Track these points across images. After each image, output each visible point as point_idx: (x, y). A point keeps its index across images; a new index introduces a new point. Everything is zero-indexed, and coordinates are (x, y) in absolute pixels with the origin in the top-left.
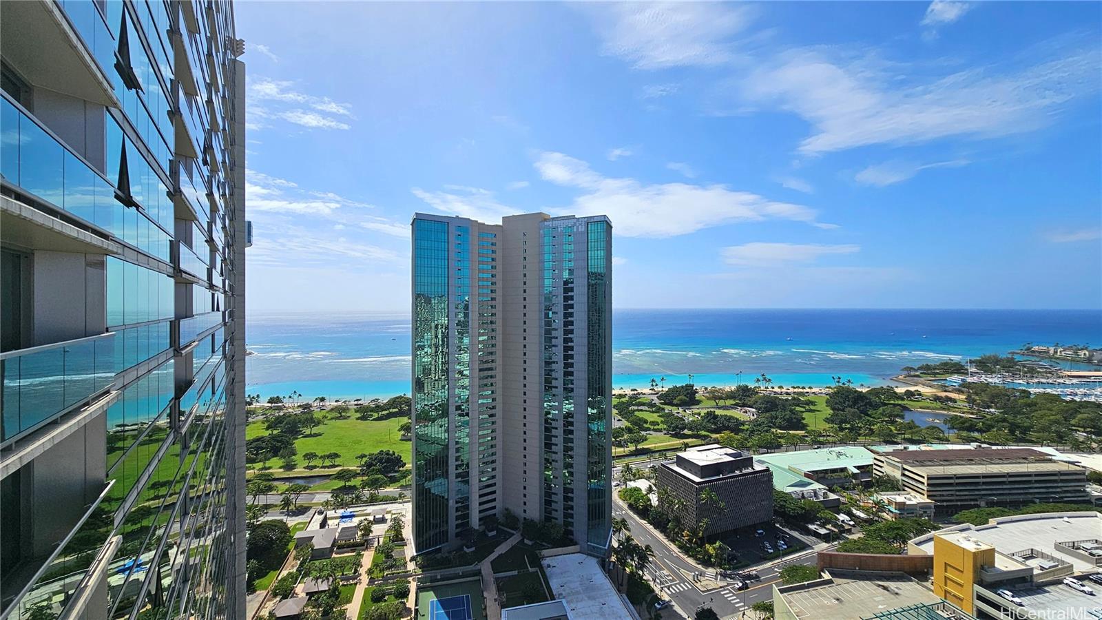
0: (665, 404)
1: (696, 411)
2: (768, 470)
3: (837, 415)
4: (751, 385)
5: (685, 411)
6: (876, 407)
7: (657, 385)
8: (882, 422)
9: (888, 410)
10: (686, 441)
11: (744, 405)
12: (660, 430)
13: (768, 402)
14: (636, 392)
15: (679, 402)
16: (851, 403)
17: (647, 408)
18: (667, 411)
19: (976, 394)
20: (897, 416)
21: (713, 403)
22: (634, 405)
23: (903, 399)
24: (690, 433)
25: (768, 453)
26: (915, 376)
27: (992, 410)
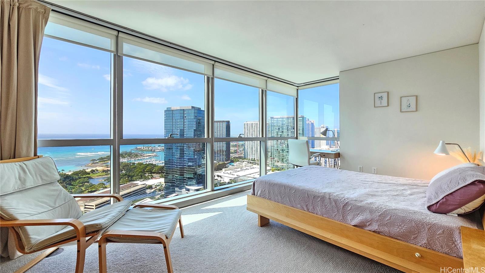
6: (76, 179)
9: (81, 180)
20: (86, 182)
23: (89, 174)
26: (96, 163)
27: (123, 172)
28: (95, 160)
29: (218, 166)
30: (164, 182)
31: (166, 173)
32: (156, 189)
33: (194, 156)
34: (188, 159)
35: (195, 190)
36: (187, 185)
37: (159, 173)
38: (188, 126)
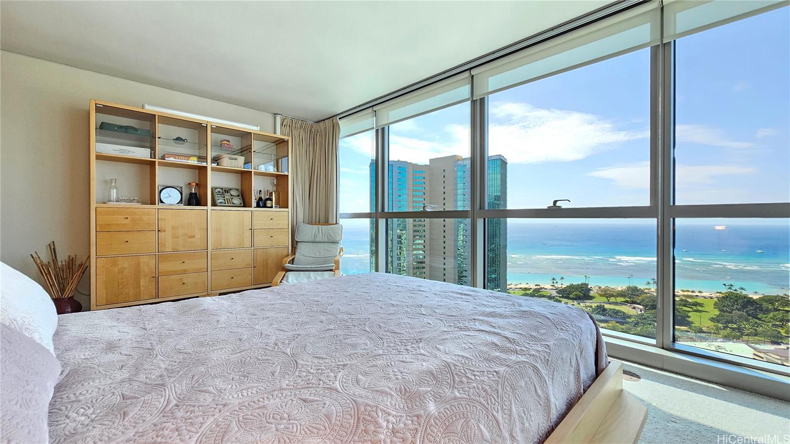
0: (563, 297)
1: (588, 304)
3: (723, 316)
4: (639, 287)
5: (579, 304)
6: (766, 311)
7: (557, 282)
11: (633, 303)
14: (539, 287)
15: (574, 297)
16: (739, 307)
21: (605, 299)
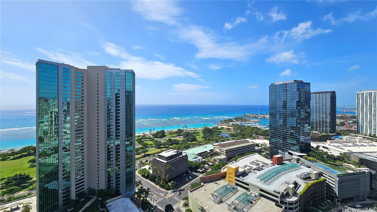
0: (155, 137)
1: (165, 139)
2: (186, 155)
3: (205, 136)
4: (182, 129)
5: (161, 139)
6: (214, 132)
7: (152, 131)
8: (216, 136)
9: (217, 133)
10: (162, 149)
11: (180, 135)
12: (153, 147)
13: (186, 134)
14: (144, 134)
15: (159, 137)
16: (208, 132)
17: (148, 140)
18: (155, 140)
19: (235, 127)
20: (219, 134)
21: (170, 136)
22: (144, 139)
23: (220, 130)
24: (163, 146)
25: (186, 150)
26: (223, 123)
27: (238, 131)
28: (222, 121)
29: (320, 137)
30: (269, 143)
31: (271, 136)
32: (261, 147)
33: (297, 125)
34: (291, 127)
35: (298, 156)
36: (290, 150)
37: (263, 135)
38: (291, 97)
